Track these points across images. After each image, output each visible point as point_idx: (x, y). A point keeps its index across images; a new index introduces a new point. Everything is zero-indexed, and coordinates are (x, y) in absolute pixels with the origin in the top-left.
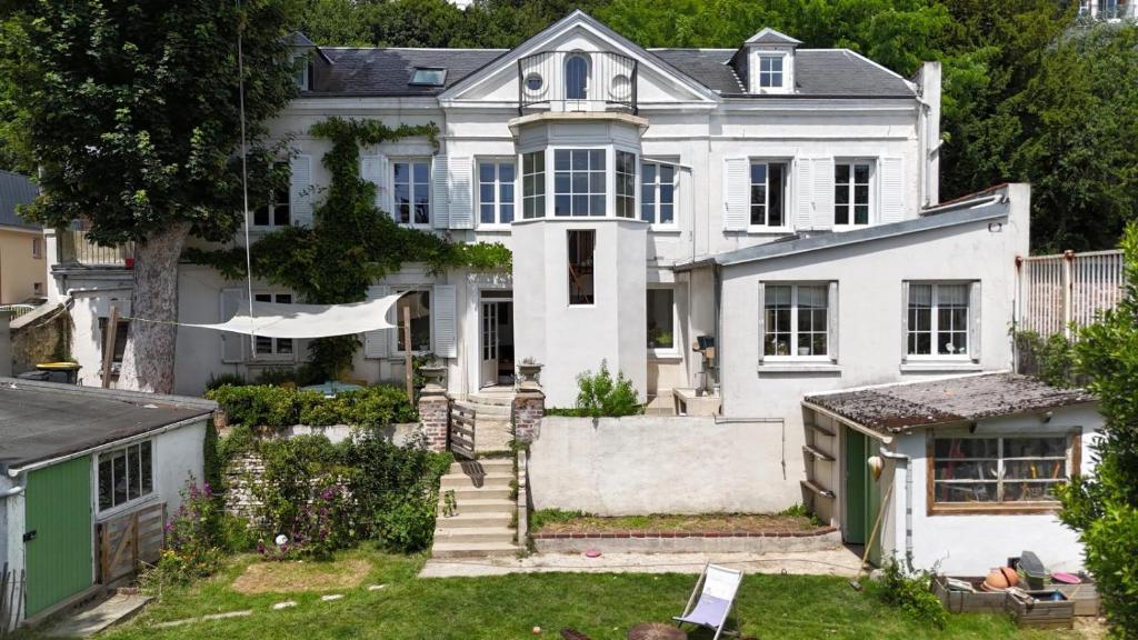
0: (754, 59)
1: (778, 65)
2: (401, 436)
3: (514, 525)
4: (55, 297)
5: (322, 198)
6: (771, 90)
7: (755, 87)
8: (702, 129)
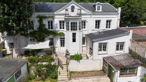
0: (97, 7)
1: (100, 7)
2: (53, 63)
3: (68, 75)
4: (2, 40)
5: (38, 27)
6: (99, 11)
7: (97, 10)
8: (89, 16)
